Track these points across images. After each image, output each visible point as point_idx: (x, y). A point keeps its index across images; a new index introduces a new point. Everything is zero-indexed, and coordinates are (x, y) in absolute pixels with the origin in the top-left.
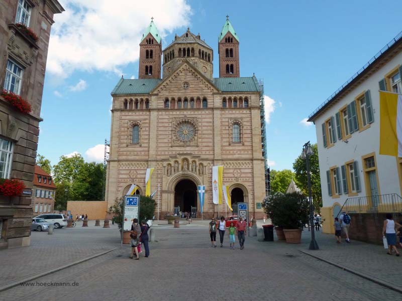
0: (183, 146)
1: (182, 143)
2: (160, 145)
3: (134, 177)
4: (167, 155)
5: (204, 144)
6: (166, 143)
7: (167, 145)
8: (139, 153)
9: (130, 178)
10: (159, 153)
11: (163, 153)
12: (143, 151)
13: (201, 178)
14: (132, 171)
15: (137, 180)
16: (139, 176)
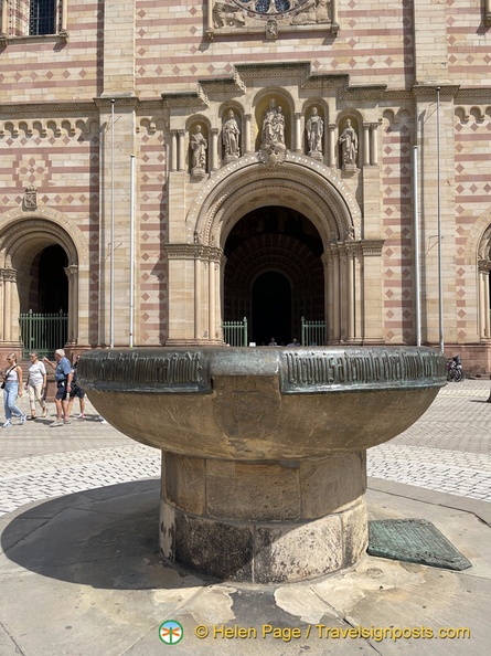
0: (262, 36)
1: (255, 23)
2: (154, 33)
3: (38, 184)
4: (189, 79)
5: (363, 23)
6: (178, 21)
7: (184, 31)
8: (58, 75)
9: (19, 188)
10: (150, 70)
11: (168, 71)
12: (73, 64)
13: (352, 183)
14: (27, 157)
15: (51, 196)
16: (58, 180)
